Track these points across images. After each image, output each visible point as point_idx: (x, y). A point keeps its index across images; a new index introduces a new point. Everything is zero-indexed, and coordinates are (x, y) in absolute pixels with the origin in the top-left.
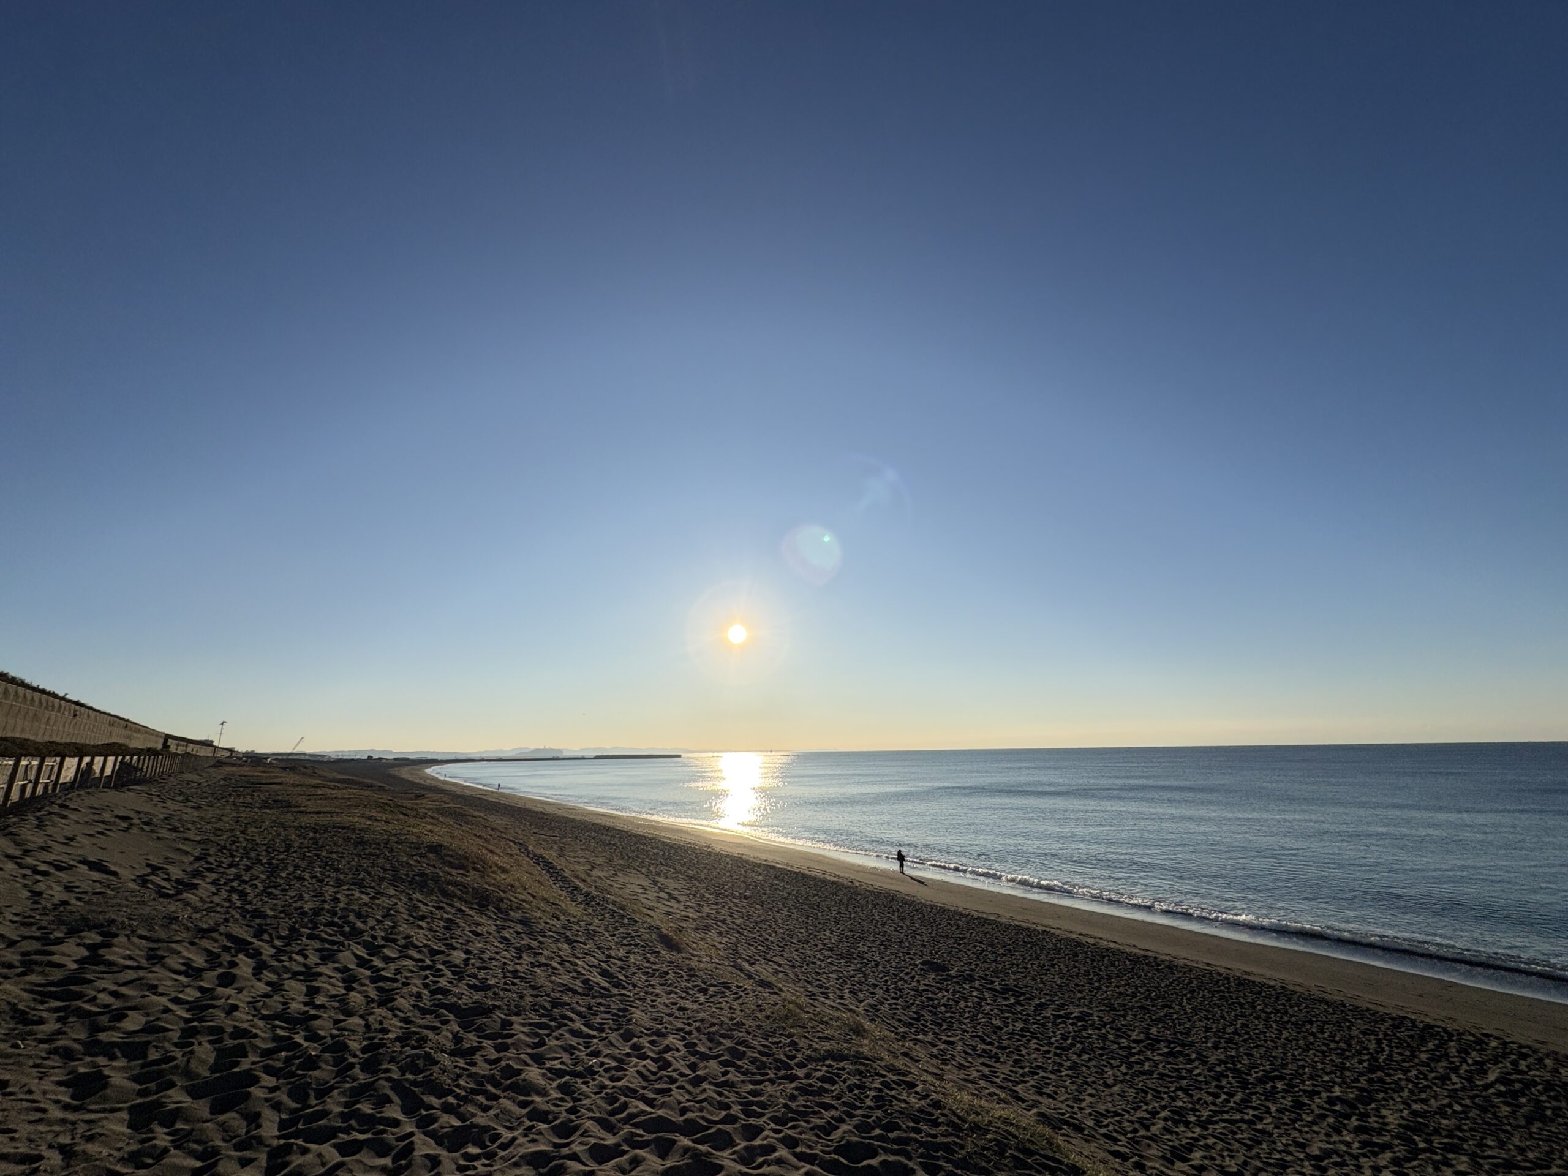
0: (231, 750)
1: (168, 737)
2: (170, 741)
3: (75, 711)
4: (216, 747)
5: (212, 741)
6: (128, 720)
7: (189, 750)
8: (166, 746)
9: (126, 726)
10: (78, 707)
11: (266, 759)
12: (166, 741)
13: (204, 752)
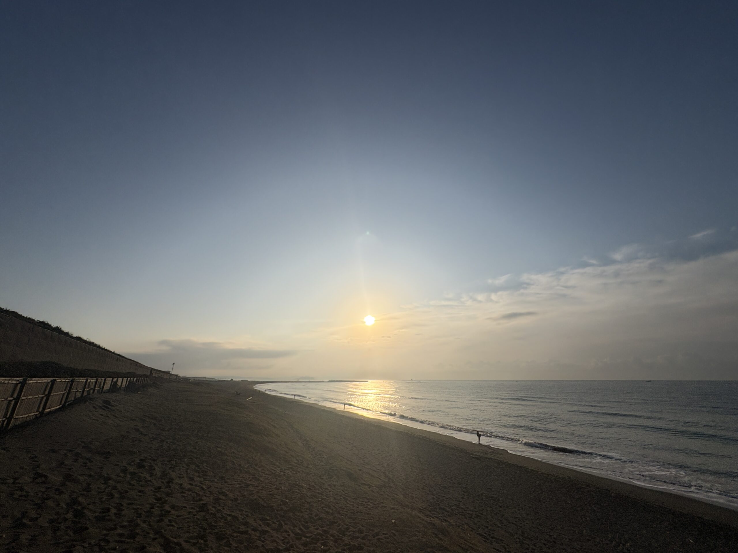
0: (177, 376)
1: (152, 369)
2: (153, 372)
3: (117, 358)
4: (171, 374)
5: (170, 371)
6: (137, 362)
7: (160, 375)
8: (151, 373)
9: (136, 365)
10: (118, 357)
11: (190, 379)
12: (151, 372)
13: (166, 376)
